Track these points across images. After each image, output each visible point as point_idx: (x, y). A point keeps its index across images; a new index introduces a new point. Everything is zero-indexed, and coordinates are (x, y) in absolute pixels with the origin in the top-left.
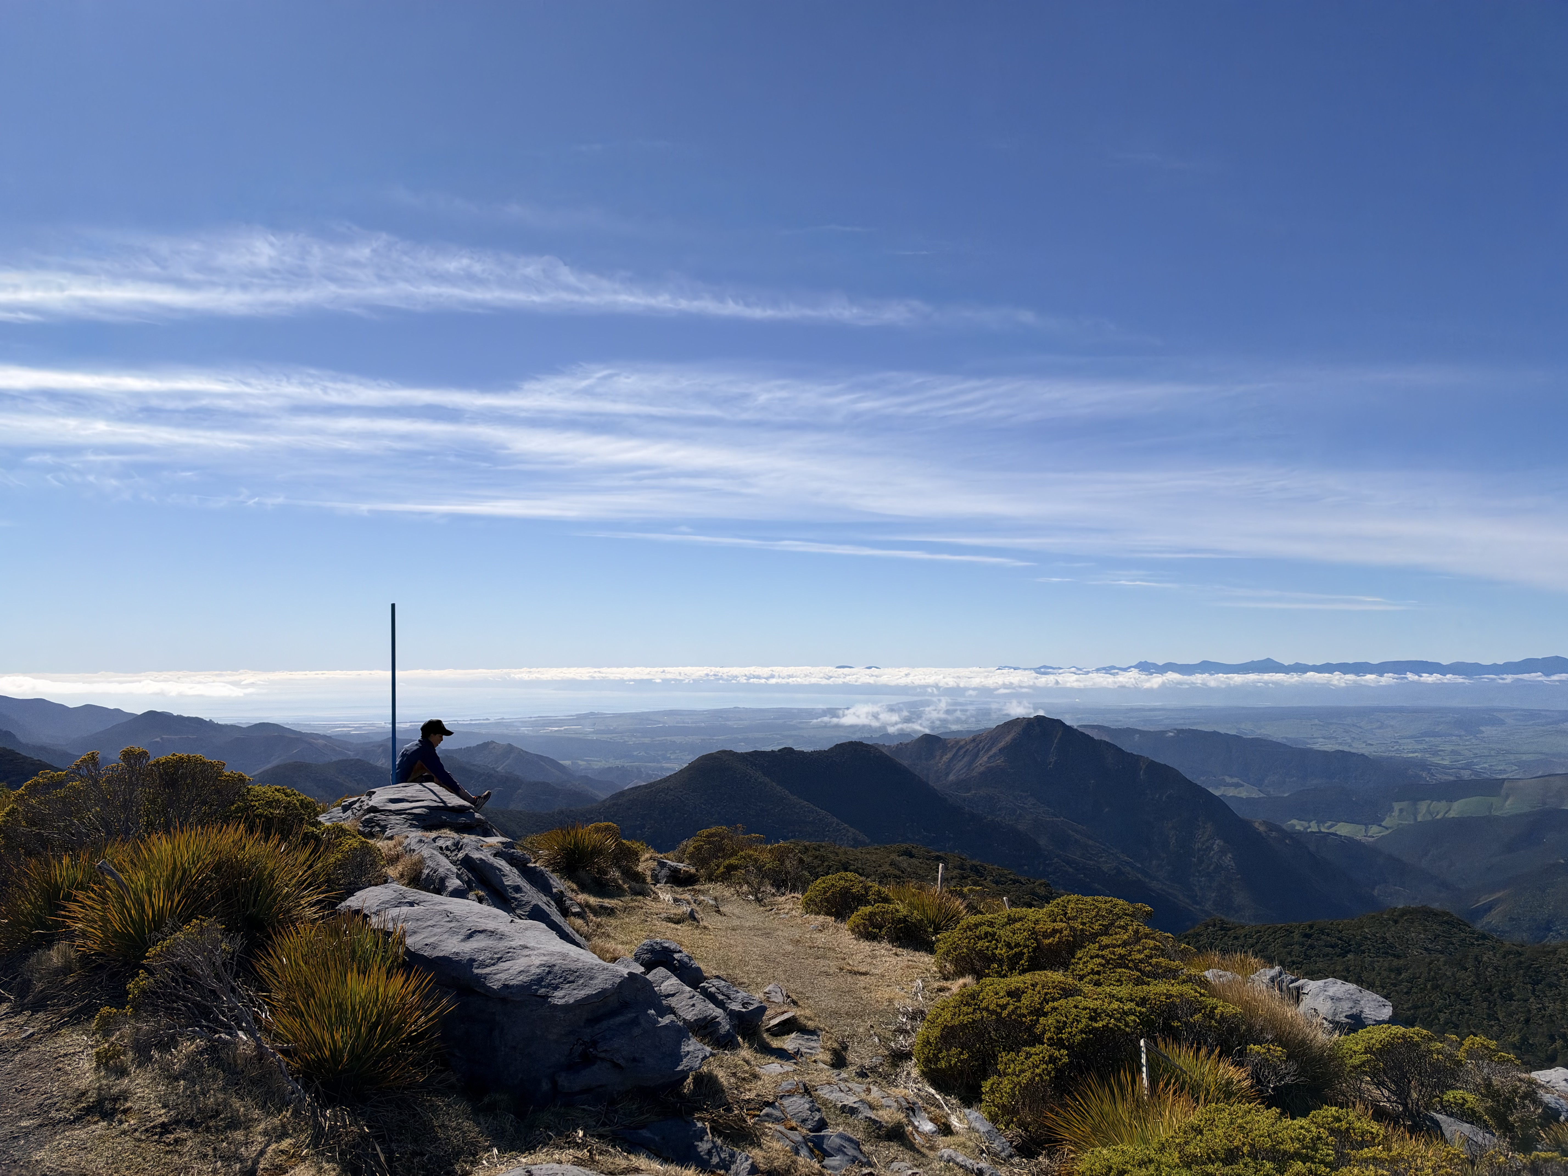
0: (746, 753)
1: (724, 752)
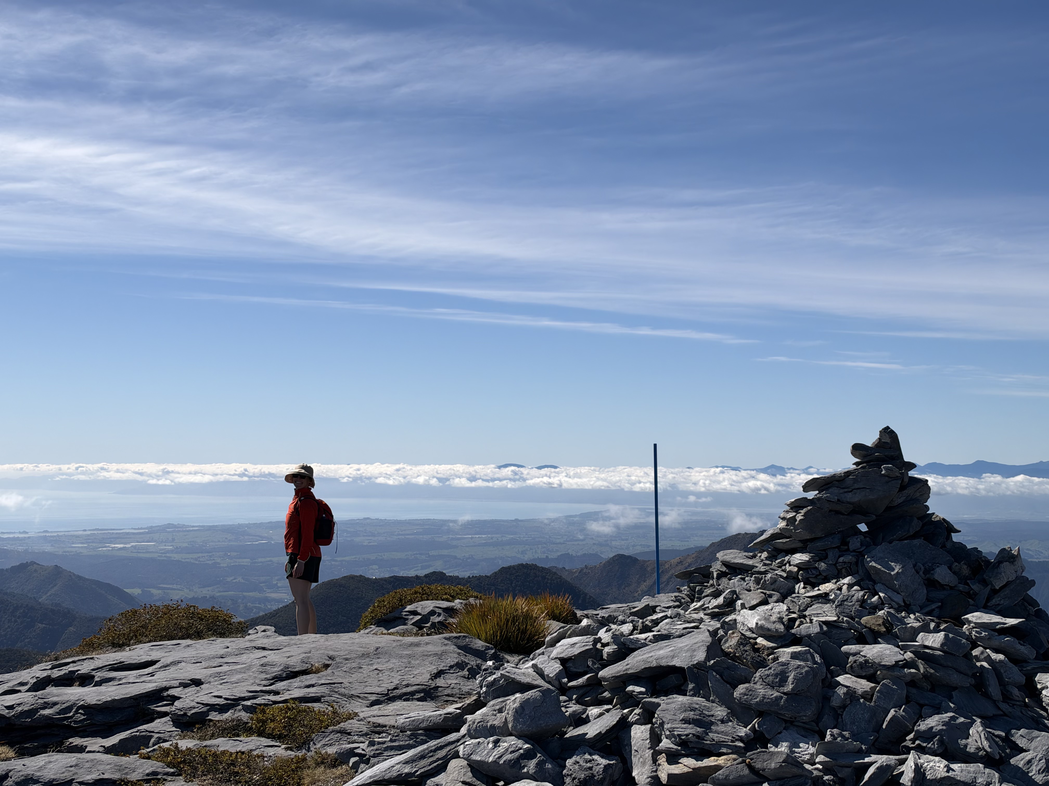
0: (381, 579)
1: (352, 577)
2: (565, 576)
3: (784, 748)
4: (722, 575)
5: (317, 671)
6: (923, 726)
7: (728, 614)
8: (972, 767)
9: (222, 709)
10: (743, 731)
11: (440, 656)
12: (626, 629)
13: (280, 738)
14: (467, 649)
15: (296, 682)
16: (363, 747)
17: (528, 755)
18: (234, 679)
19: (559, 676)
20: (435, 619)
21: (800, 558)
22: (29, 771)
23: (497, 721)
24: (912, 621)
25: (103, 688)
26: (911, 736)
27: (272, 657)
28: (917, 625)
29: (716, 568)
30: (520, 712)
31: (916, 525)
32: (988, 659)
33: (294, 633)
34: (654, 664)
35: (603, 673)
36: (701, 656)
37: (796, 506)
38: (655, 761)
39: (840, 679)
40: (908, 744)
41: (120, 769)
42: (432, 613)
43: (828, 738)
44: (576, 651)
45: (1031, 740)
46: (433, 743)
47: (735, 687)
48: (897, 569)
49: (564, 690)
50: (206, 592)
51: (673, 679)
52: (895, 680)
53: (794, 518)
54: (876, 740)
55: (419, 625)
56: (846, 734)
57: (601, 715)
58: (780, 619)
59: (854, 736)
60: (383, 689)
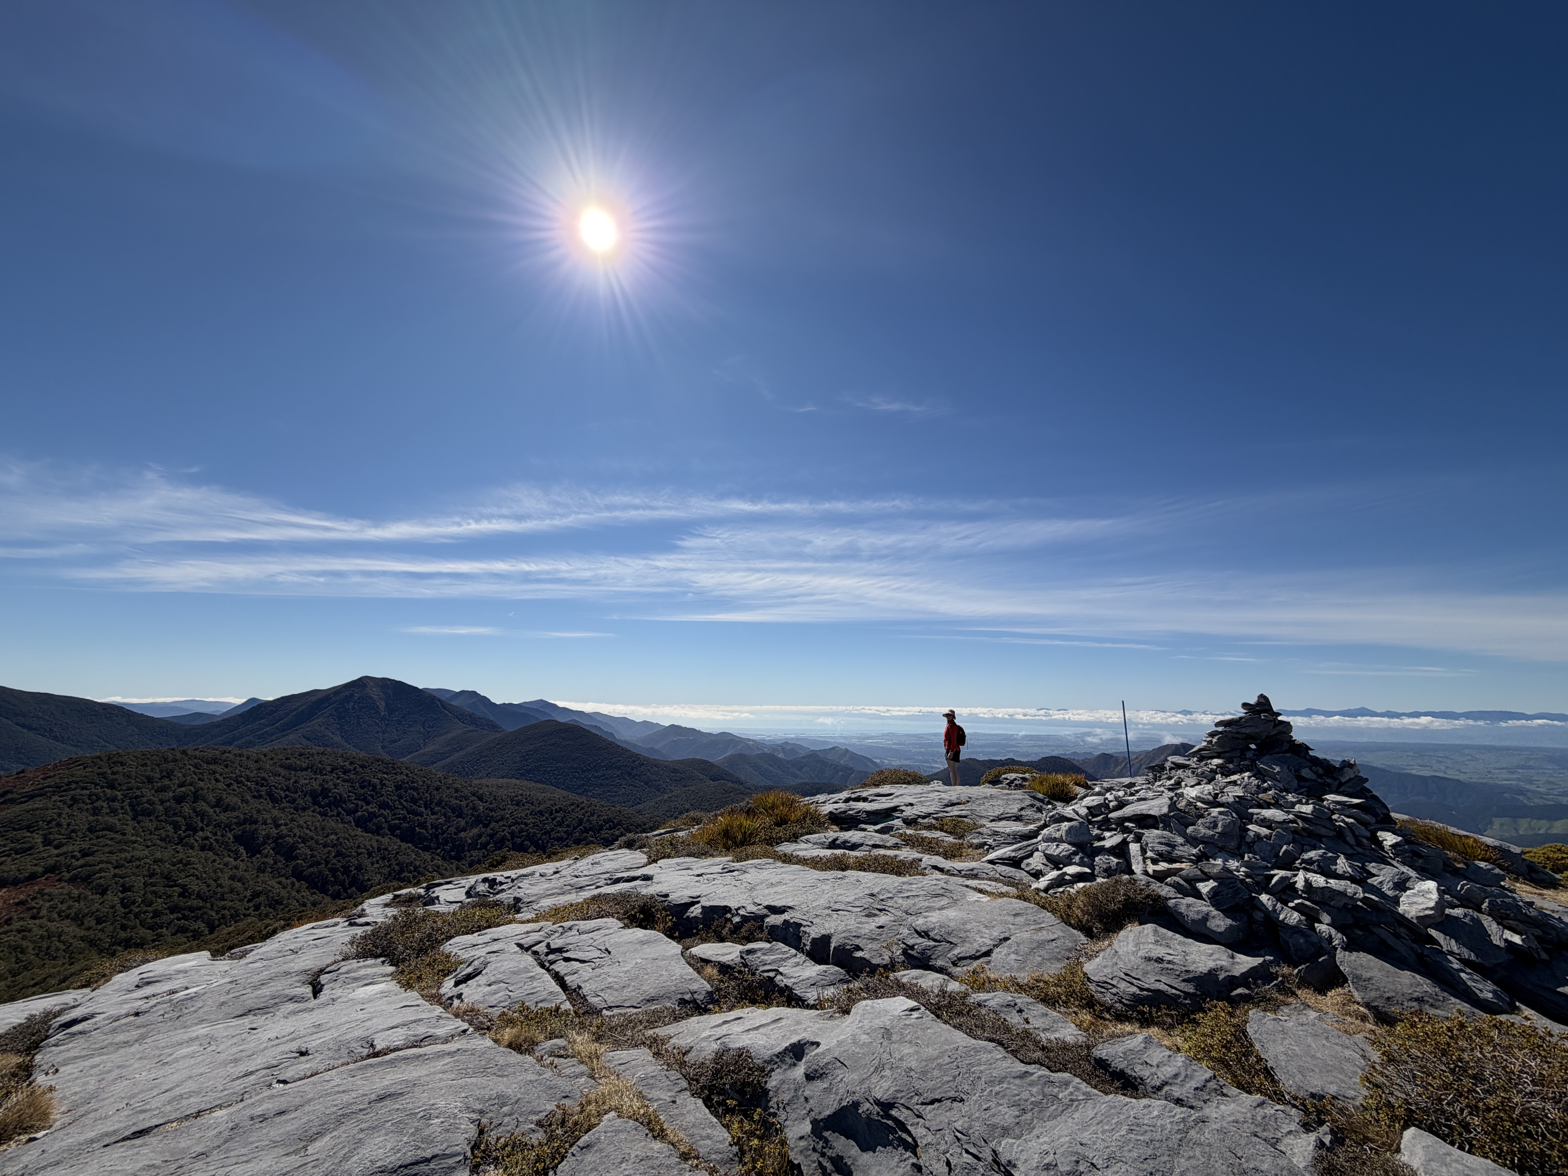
2: (1075, 762)
3: (1219, 861)
4: (1171, 769)
5: (964, 804)
6: (1306, 856)
7: (1178, 789)
8: (1343, 882)
9: (924, 817)
10: (1194, 851)
11: (1022, 800)
12: (1121, 793)
13: (950, 833)
14: (1034, 798)
15: (955, 808)
16: (990, 841)
17: (1075, 853)
18: (928, 804)
19: (1087, 815)
20: (1017, 782)
21: (1217, 761)
22: (846, 838)
23: (1057, 835)
24: (1290, 797)
25: (872, 804)
26: (1299, 861)
27: (943, 795)
28: (1294, 800)
29: (1168, 765)
30: (1069, 831)
31: (1286, 746)
32: (1343, 821)
33: (950, 785)
34: (1139, 813)
35: (1110, 815)
36: (1165, 810)
37: (1212, 735)
38: (1144, 862)
39: (1250, 827)
40: (1298, 866)
41: (882, 840)
42: (1015, 779)
43: (1246, 858)
44: (1095, 803)
45: (1381, 870)
46: (1025, 843)
47: (1187, 827)
48: (1277, 769)
49: (1090, 822)
50: (907, 762)
51: (1151, 821)
52: (1284, 829)
53: (1211, 741)
54: (1276, 862)
55: (1009, 784)
56: (1258, 857)
57: (1112, 836)
58: (1210, 794)
59: (1263, 859)
60: (996, 814)
